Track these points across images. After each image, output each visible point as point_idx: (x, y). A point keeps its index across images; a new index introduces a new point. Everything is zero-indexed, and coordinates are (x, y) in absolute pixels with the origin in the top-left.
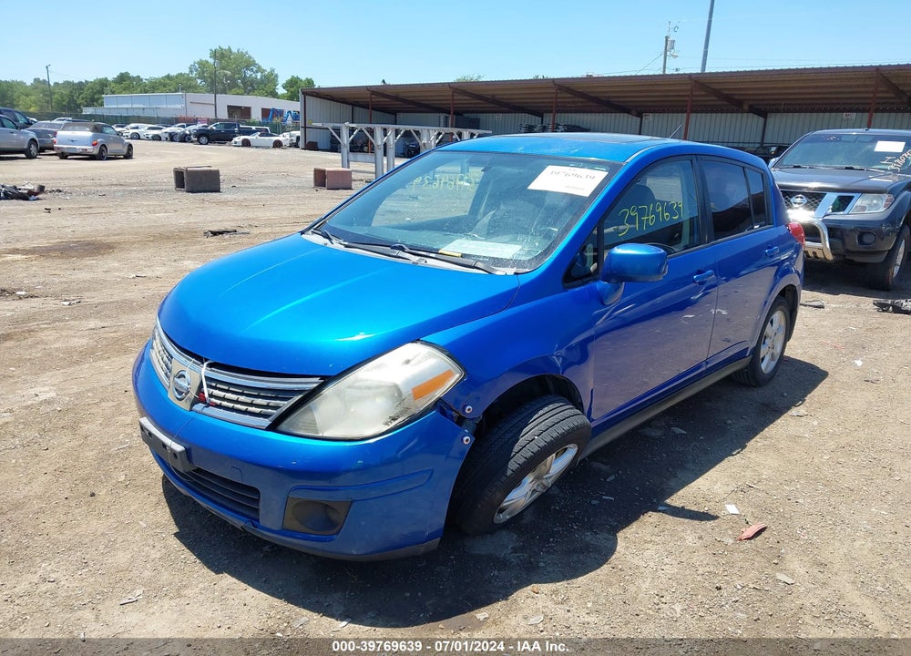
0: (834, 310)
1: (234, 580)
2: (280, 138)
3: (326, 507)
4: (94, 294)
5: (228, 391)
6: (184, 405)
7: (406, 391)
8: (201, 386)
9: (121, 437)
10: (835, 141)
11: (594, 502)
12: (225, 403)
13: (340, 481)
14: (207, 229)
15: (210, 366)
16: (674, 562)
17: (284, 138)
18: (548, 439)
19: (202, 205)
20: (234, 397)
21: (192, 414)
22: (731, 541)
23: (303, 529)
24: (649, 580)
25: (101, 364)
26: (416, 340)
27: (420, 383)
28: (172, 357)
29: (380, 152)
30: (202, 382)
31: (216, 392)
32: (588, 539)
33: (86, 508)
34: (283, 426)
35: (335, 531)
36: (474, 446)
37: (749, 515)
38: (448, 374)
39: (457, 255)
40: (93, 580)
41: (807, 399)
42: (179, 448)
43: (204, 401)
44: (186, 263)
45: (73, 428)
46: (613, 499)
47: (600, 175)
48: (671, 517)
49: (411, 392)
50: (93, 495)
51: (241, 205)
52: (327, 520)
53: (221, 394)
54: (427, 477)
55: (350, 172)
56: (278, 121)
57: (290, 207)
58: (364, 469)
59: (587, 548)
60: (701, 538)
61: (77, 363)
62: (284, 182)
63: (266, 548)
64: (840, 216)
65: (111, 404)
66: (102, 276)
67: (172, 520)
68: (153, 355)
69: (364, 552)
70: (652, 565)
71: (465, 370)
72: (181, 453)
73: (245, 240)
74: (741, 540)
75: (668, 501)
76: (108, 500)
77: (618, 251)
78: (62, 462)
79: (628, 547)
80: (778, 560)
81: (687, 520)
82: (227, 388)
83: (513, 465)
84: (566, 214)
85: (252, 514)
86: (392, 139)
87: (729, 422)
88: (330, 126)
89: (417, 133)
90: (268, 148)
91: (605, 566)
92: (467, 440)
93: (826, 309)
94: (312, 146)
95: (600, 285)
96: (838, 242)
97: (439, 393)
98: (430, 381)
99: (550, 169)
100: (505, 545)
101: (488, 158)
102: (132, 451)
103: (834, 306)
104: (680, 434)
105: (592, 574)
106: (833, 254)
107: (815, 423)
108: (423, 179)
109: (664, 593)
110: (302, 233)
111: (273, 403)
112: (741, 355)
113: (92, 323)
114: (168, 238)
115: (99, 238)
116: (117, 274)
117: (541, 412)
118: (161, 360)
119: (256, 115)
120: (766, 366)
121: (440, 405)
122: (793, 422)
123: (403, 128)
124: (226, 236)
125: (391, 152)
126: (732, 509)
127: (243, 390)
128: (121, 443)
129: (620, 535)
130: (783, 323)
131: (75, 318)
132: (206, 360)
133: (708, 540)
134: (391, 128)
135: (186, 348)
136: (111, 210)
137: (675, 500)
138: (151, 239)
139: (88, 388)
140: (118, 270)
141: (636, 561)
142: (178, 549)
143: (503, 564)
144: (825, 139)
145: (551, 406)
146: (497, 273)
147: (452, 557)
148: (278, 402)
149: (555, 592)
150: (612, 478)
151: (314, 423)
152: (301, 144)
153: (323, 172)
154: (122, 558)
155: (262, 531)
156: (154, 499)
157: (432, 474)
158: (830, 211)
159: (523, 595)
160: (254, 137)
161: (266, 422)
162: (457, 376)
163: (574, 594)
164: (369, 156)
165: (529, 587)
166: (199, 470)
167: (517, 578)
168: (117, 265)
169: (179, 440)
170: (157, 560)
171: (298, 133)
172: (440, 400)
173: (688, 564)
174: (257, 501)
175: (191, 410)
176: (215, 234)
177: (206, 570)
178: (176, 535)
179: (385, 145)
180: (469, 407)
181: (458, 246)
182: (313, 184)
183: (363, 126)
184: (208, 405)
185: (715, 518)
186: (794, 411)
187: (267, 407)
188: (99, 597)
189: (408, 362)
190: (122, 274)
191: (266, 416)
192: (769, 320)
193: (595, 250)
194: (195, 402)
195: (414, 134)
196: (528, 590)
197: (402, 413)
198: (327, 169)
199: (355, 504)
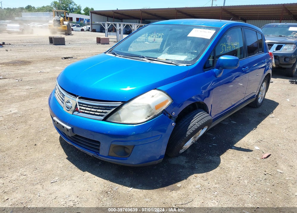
0: (276, 83)
1: (90, 174)
2: (83, 28)
3: (124, 147)
4: (26, 78)
5: (87, 107)
6: (70, 113)
7: (153, 107)
8: (76, 105)
9: (42, 125)
10: (275, 27)
11: (210, 146)
12: (86, 111)
13: (129, 138)
14: (62, 57)
15: (79, 98)
16: (241, 166)
17: (84, 28)
18: (201, 124)
19: (59, 49)
20: (90, 109)
21: (73, 116)
22: (259, 159)
23: (115, 155)
24: (234, 172)
25: (32, 101)
26: (155, 89)
27: (158, 104)
28: (64, 96)
29: (118, 32)
30: (77, 104)
31: (82, 108)
32: (210, 158)
33: (34, 150)
34: (108, 119)
35: (127, 156)
36: (176, 126)
37: (263, 150)
38: (167, 101)
39: (164, 59)
40: (39, 174)
41: (274, 111)
42: (69, 128)
43: (78, 111)
44: (57, 67)
45: (26, 122)
46: (216, 145)
47: (213, 32)
48: (237, 151)
49: (155, 107)
50: (36, 145)
51: (73, 49)
52: (125, 152)
53: (84, 108)
54: (160, 137)
55: (109, 38)
56: (82, 22)
57: (89, 50)
58: (137, 134)
59: (210, 162)
60: (249, 158)
61: (23, 100)
62: (86, 42)
63: (100, 163)
64: (278, 52)
65: (38, 114)
66: (28, 72)
67: (65, 153)
68: (56, 95)
69: (136, 163)
70: (234, 167)
71: (172, 99)
72: (70, 129)
73: (75, 60)
74: (262, 158)
75: (235, 145)
76: (41, 147)
77: (222, 58)
78: (23, 134)
79: (224, 161)
80: (276, 165)
81: (243, 152)
82: (86, 106)
83: (188, 133)
84: (203, 45)
85: (97, 151)
86: (122, 28)
87: (250, 119)
88: (101, 23)
89: (131, 25)
90: (79, 31)
91: (218, 168)
92: (174, 124)
93: (274, 83)
94: (94, 31)
95: (215, 70)
96: (277, 61)
97: (164, 107)
98: (161, 103)
99: (194, 30)
100: (182, 161)
101: (171, 26)
102: (47, 130)
103: (276, 82)
104: (234, 123)
105: (214, 170)
106: (276, 65)
107: (278, 119)
108: (145, 35)
109: (240, 177)
110: (105, 53)
111: (104, 111)
112: (253, 97)
113: (27, 87)
114: (49, 59)
115: (25, 60)
116: (34, 71)
117: (197, 115)
118: (59, 97)
119: (74, 20)
120: (260, 101)
121: (164, 112)
122: (271, 119)
123: (126, 24)
124: (69, 59)
125: (122, 32)
126: (257, 148)
127: (93, 106)
128: (43, 127)
129: (221, 157)
130: (265, 87)
131: (21, 86)
132: (78, 96)
133: (251, 158)
134: (122, 24)
135: (70, 92)
136: (28, 50)
137: (237, 145)
138: (44, 60)
139: (29, 109)
140: (33, 70)
141: (228, 166)
142: (68, 163)
143: (183, 167)
144: (272, 26)
145: (200, 113)
146: (180, 66)
147: (165, 165)
148: (106, 111)
149: (203, 177)
150: (214, 138)
151: (120, 118)
152: (90, 30)
153: (100, 38)
154: (49, 166)
155: (101, 157)
156: (57, 146)
157: (162, 136)
158: (275, 50)
159: (192, 177)
160: (74, 28)
161: (102, 118)
162: (170, 102)
163: (209, 177)
164: (114, 33)
165: (194, 175)
166: (76, 135)
167: (189, 172)
168: (33, 68)
169: (69, 125)
170: (62, 167)
171: (89, 26)
172: (164, 110)
173: (246, 167)
174: (99, 146)
175: (73, 114)
176: (65, 58)
177: (79, 171)
178: (67, 158)
179: (120, 29)
180: (174, 113)
181: (164, 57)
182: (96, 43)
183: (113, 23)
184: (79, 112)
185: (251, 151)
186: (270, 116)
187: (102, 112)
188: (42, 180)
189: (153, 96)
190: (35, 71)
191: (102, 116)
192: (262, 85)
193: (213, 58)
194: (74, 111)
195: (130, 26)
196: (193, 176)
197: (152, 114)
198: (101, 37)
199: (135, 147)
